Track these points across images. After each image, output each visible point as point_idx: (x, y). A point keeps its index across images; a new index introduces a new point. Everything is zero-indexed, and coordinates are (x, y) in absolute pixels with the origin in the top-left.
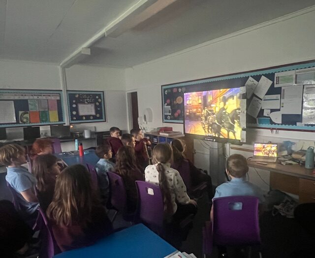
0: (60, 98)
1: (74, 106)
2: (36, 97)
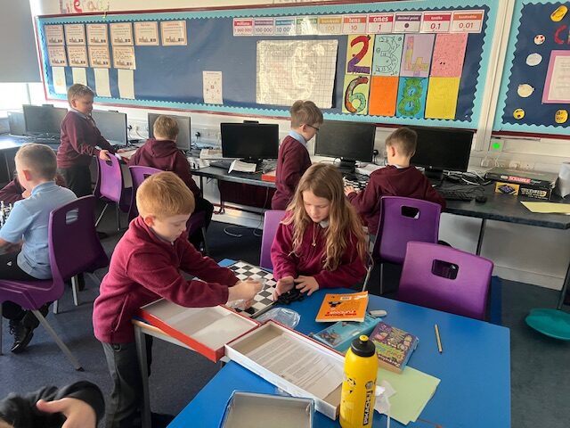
0: (484, 26)
1: (534, 60)
2: (399, 27)
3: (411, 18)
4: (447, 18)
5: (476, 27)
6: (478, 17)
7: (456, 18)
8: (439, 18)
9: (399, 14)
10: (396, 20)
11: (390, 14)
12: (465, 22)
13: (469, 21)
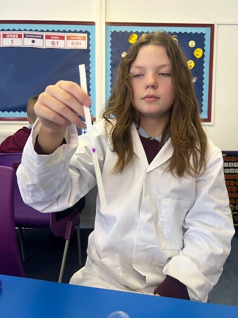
3: (35, 36)
4: (62, 38)
5: (83, 45)
6: (84, 38)
7: (69, 38)
8: (57, 37)
9: (26, 33)
10: (25, 37)
11: (19, 33)
12: (75, 41)
13: (77, 41)
